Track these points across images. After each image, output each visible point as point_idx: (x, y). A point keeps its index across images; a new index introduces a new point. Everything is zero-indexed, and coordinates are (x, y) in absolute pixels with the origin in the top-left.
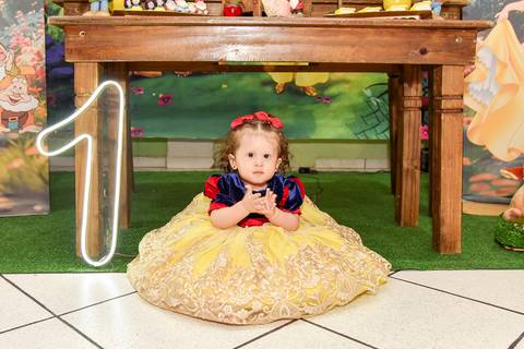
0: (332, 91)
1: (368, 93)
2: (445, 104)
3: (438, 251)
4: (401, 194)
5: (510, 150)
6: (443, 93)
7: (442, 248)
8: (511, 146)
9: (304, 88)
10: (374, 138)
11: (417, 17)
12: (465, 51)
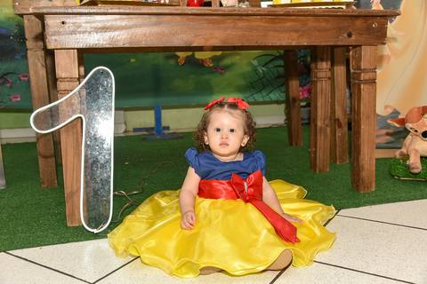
0: (227, 62)
1: (255, 63)
2: (363, 76)
3: (358, 190)
4: (316, 148)
5: (386, 107)
6: (362, 67)
7: (362, 188)
8: (387, 104)
9: (202, 60)
10: (261, 100)
11: (344, 7)
12: (379, 34)
